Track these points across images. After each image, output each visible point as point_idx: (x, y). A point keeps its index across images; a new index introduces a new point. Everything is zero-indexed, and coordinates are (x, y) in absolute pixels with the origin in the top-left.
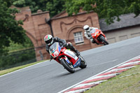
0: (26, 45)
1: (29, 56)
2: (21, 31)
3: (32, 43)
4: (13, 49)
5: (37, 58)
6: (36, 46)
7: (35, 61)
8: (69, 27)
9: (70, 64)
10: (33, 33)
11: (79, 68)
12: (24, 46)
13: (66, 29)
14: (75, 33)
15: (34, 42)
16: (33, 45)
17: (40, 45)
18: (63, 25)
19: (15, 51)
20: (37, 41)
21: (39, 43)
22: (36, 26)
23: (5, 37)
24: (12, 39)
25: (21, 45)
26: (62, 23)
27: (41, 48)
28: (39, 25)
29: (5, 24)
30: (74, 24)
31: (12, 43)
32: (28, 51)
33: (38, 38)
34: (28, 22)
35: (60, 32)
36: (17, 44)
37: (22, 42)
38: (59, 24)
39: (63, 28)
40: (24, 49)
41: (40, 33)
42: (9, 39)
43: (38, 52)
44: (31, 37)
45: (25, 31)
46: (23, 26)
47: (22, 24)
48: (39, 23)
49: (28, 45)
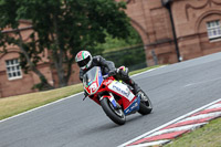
0: (130, 40)
1: (136, 58)
2: (123, 19)
3: (139, 37)
4: (110, 48)
5: (148, 62)
6: (146, 42)
7: (145, 66)
8: (199, 13)
9: (117, 109)
10: (141, 21)
11: (137, 114)
12: (127, 42)
13: (194, 15)
14: (208, 23)
15: (143, 37)
16: (142, 42)
17: (152, 42)
18: (189, 10)
19: (114, 50)
20: (148, 34)
21: (152, 37)
22: (147, 11)
23: (98, 29)
24: (109, 31)
25: (123, 42)
26: (188, 7)
27: (154, 46)
28: (151, 10)
29: (99, 8)
30: (208, 8)
31: (108, 38)
32: (134, 51)
33: (150, 30)
34: (135, 5)
35: (185, 21)
36: (116, 40)
37: (124, 37)
38: (184, 8)
39: (190, 15)
40: (128, 47)
41: (152, 21)
42: (105, 32)
43: (149, 53)
44: (138, 29)
45: (130, 19)
46: (126, 12)
47: (124, 7)
48: (152, 7)
49: (135, 40)
